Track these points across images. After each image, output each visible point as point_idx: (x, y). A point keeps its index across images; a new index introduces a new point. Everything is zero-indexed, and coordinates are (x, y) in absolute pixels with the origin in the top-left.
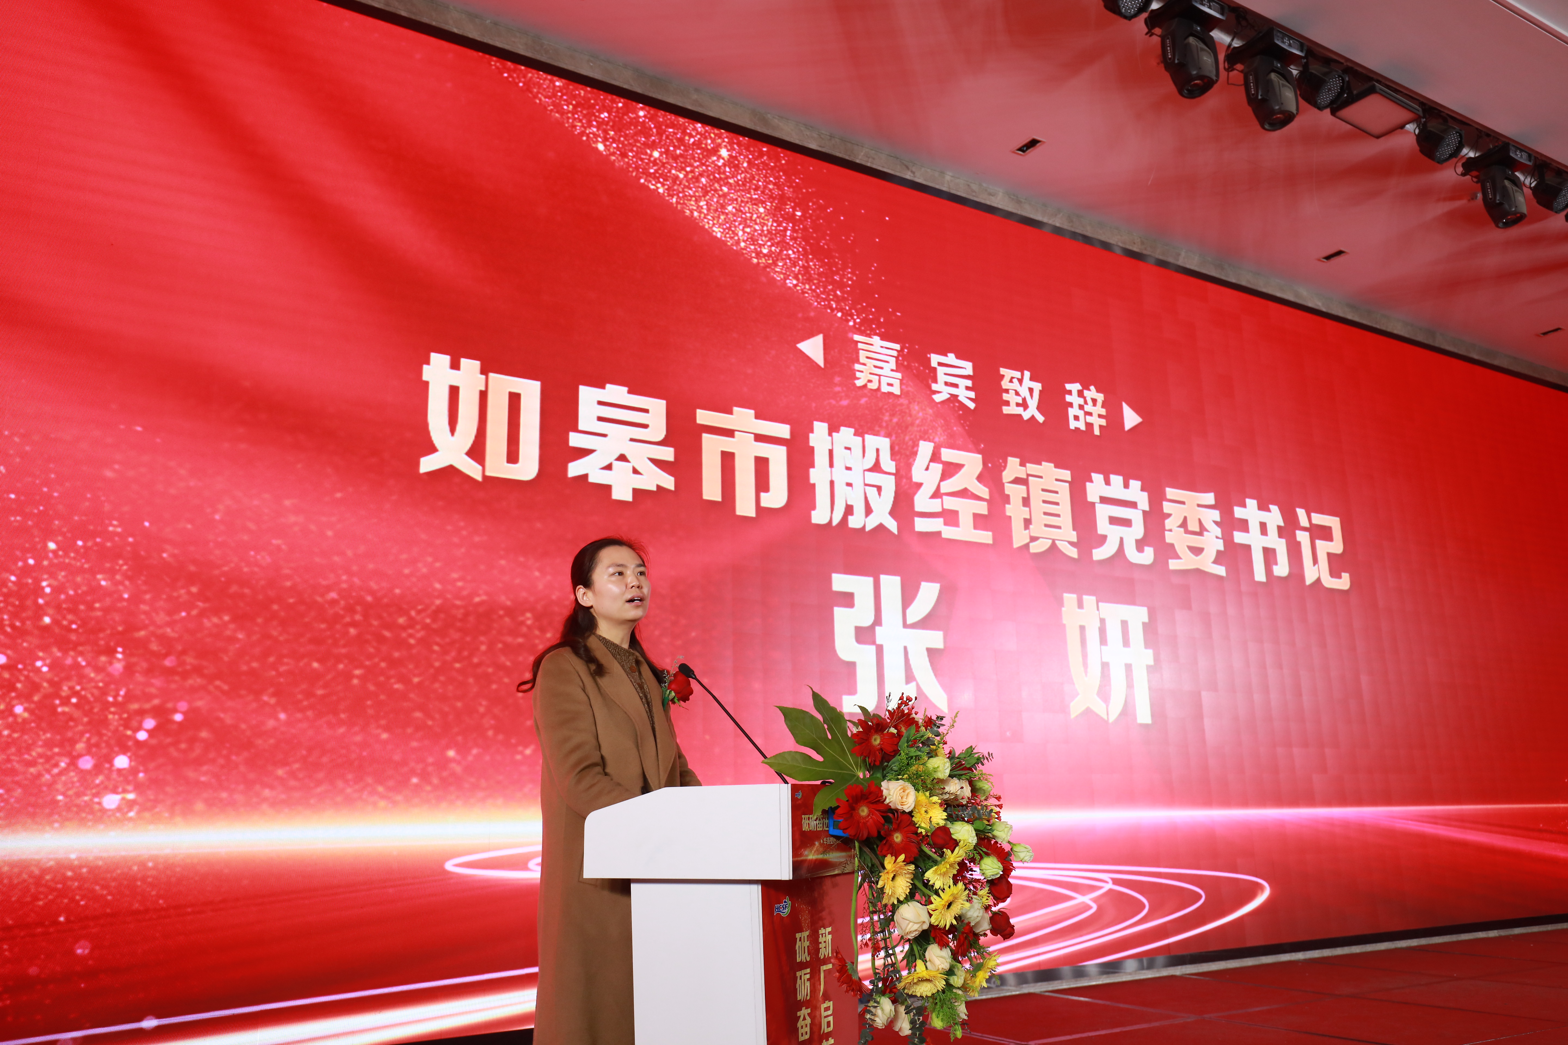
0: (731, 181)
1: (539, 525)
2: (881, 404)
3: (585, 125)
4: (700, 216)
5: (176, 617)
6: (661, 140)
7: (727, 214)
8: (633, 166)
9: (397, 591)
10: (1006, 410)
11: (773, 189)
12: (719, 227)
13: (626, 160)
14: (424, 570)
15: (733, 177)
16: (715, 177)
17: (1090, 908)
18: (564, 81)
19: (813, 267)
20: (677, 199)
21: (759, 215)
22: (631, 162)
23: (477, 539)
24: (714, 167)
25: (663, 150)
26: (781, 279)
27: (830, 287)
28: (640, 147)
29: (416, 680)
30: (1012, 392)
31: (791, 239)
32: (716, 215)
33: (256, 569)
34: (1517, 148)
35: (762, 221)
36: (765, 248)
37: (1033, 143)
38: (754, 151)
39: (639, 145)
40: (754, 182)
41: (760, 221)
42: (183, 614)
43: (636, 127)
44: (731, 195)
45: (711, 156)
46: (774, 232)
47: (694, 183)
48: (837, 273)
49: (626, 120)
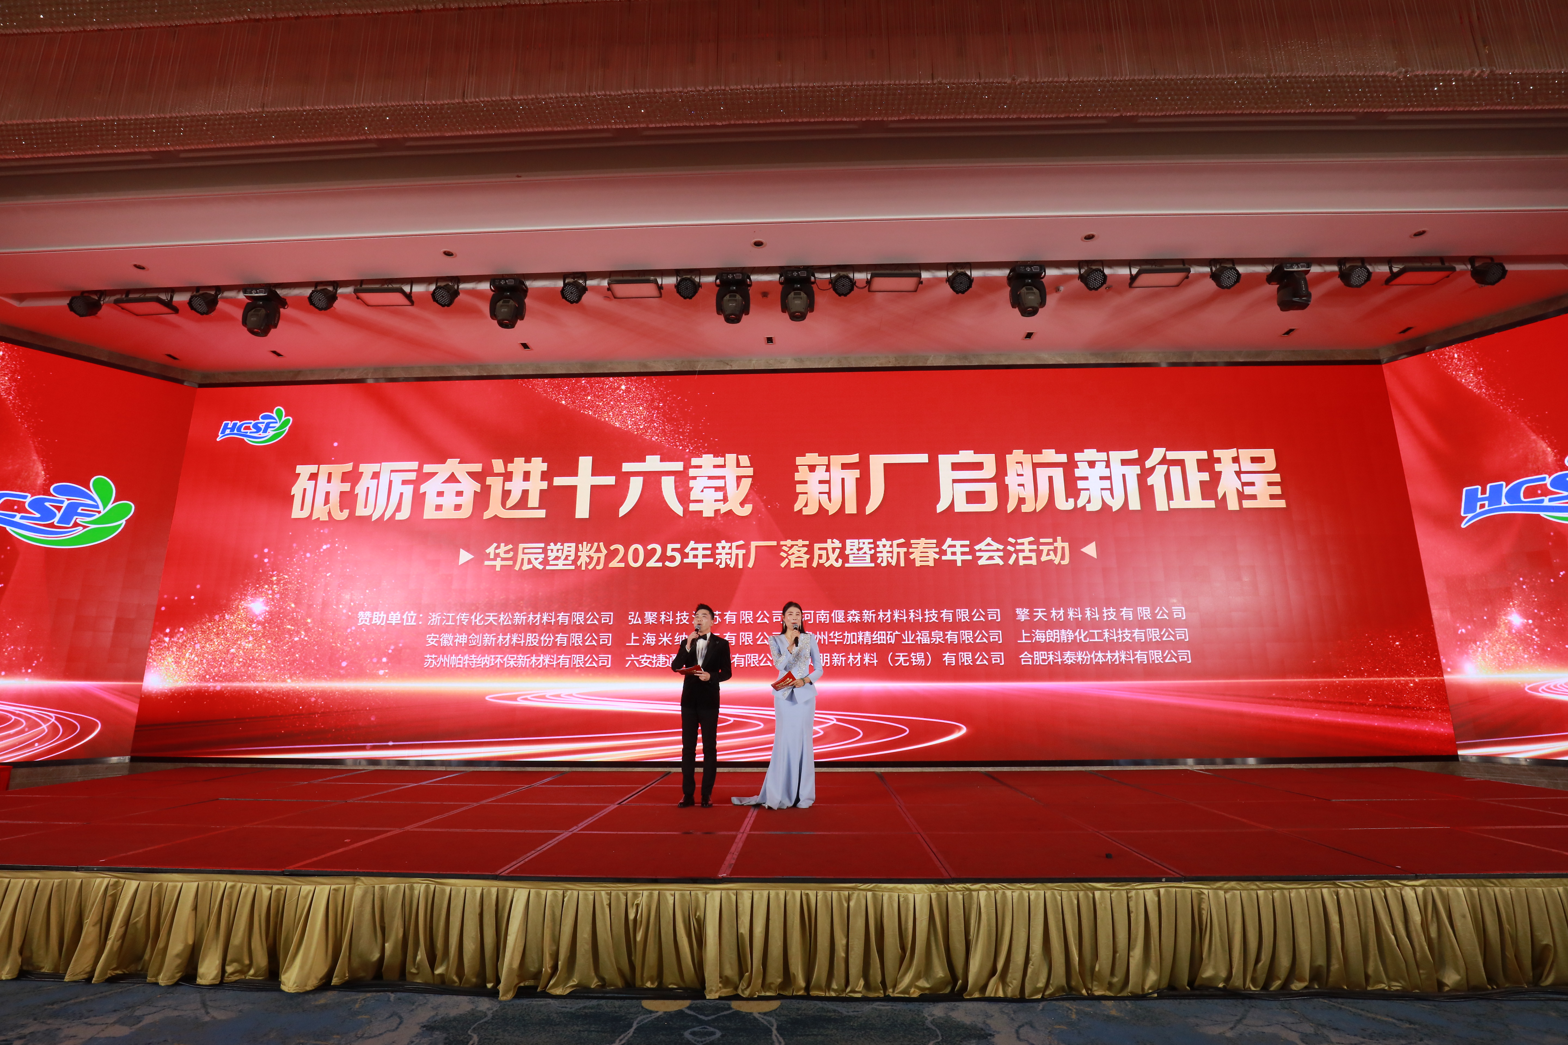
3: (557, 395)
4: (608, 420)
6: (592, 391)
7: (623, 415)
8: (578, 406)
11: (648, 397)
12: (618, 422)
13: (575, 405)
15: (627, 397)
16: (618, 400)
18: (548, 379)
20: (598, 415)
21: (639, 411)
24: (618, 396)
25: (593, 395)
31: (656, 418)
32: (617, 417)
36: (642, 426)
37: (770, 339)
38: (639, 382)
39: (581, 396)
40: (639, 396)
41: (640, 414)
43: (580, 389)
44: (626, 406)
45: (616, 390)
46: (647, 417)
47: (606, 405)
49: (576, 387)
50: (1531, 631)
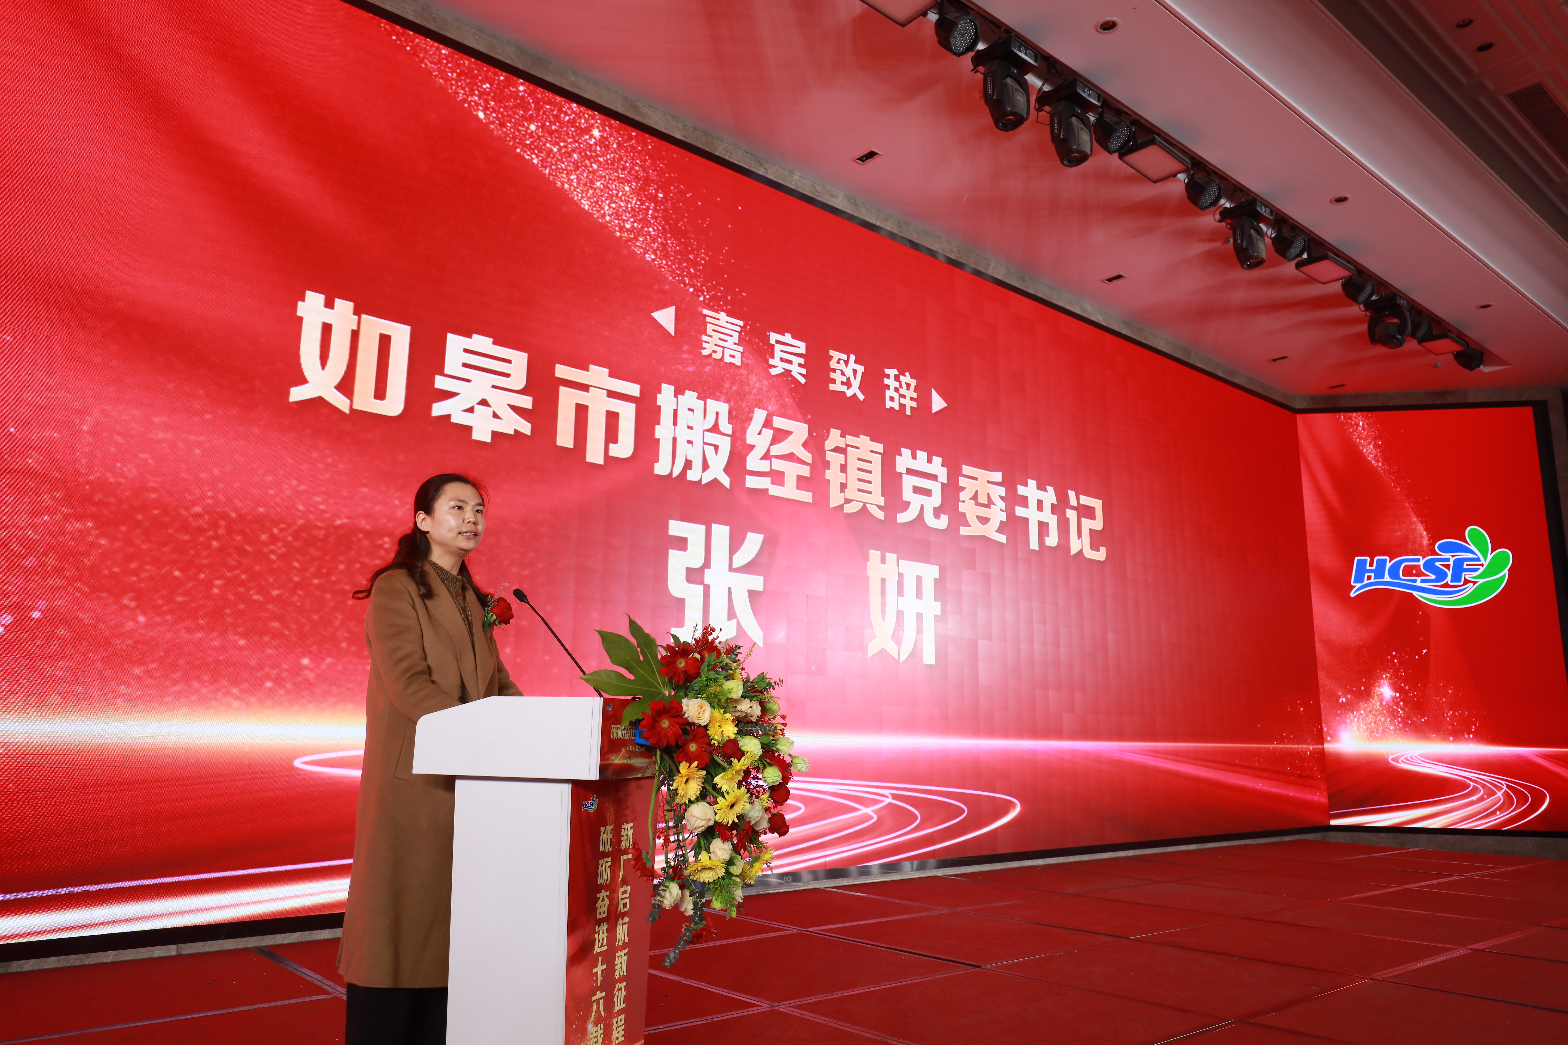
0: (601, 159)
1: (401, 458)
2: (723, 373)
3: (468, 93)
4: (570, 189)
5: (39, 520)
6: (538, 115)
7: (595, 189)
8: (511, 136)
9: (261, 510)
10: (832, 387)
11: (639, 171)
12: (587, 200)
13: (505, 130)
14: (289, 492)
15: (603, 156)
16: (586, 154)
17: (872, 818)
18: (449, 49)
19: (671, 245)
20: (549, 171)
21: (624, 193)
22: (509, 132)
23: (341, 467)
24: (586, 145)
25: (539, 124)
26: (641, 253)
27: (685, 265)
28: (518, 120)
29: (275, 593)
30: (838, 372)
31: (652, 218)
32: (585, 189)
33: (122, 480)
34: (1263, 204)
35: (627, 199)
36: (628, 224)
37: (871, 155)
38: (624, 134)
39: (517, 117)
40: (622, 162)
41: (625, 199)
42: (46, 518)
43: (515, 100)
44: (600, 172)
45: (584, 134)
46: (637, 210)
47: (566, 157)
48: (692, 252)
49: (506, 93)
50: (1397, 704)
